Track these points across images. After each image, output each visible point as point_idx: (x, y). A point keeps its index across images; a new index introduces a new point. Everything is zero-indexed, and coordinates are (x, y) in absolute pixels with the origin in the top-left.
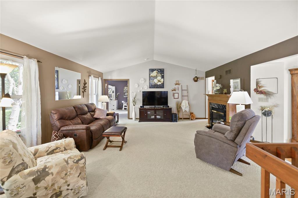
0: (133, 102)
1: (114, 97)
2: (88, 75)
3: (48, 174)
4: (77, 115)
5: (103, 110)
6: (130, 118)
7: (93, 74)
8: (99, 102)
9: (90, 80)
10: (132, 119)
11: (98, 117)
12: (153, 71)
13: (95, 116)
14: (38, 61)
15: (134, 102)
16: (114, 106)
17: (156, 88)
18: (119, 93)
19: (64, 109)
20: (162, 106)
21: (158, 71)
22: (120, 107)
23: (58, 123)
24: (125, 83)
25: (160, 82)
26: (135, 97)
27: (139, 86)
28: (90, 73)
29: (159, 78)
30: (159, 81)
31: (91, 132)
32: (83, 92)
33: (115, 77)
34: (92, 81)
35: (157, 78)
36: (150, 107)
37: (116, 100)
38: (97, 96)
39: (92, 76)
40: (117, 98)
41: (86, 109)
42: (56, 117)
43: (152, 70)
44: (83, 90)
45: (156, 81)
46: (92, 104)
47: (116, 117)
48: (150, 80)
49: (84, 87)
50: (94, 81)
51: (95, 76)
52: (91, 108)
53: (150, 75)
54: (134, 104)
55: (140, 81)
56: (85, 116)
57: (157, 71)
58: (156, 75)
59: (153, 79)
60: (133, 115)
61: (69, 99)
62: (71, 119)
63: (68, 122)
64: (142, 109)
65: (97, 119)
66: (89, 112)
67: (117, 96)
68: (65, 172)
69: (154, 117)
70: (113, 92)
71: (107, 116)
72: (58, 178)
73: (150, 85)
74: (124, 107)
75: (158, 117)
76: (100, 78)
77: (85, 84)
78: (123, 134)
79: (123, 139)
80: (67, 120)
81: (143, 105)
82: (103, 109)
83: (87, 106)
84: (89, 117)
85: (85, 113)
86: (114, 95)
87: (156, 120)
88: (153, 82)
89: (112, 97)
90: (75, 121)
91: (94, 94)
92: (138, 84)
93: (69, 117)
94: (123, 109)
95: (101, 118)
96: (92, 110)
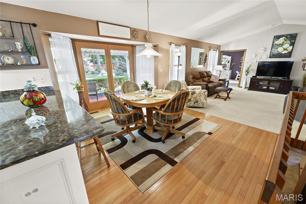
0: (246, 71)
1: (228, 67)
2: (209, 49)
3: (195, 93)
4: (201, 78)
5: (217, 77)
6: (240, 86)
7: (213, 48)
8: (214, 71)
9: (210, 53)
10: (242, 87)
11: (213, 81)
12: (279, 39)
13: (210, 80)
14: (186, 46)
15: (248, 72)
16: (227, 75)
17: (278, 58)
18: (234, 63)
19: (195, 73)
20: (281, 78)
21: (287, 38)
22: (233, 77)
23: (192, 80)
24: (241, 53)
25: (287, 50)
26: (249, 67)
27: (256, 56)
28: (210, 47)
29: (286, 46)
30: (285, 49)
31: (208, 87)
32: (204, 63)
33: (232, 48)
34: (211, 54)
35: (283, 46)
36: (263, 78)
37: (230, 70)
38: (214, 66)
39: (212, 50)
40: (231, 68)
41: (206, 74)
42: (191, 77)
43: (278, 37)
44: (204, 61)
45: (280, 50)
46: (210, 72)
47: (227, 83)
48: (272, 49)
49: (206, 59)
50: (213, 53)
51: (214, 49)
52: (209, 74)
53: (273, 43)
54: (247, 74)
55: (259, 51)
56: (205, 79)
57: (285, 37)
58: (283, 43)
59: (277, 47)
60: (243, 84)
61: (194, 67)
62: (198, 79)
63: (196, 80)
64: (254, 79)
65: (211, 82)
66: (207, 76)
67: (232, 66)
68: (200, 95)
69: (266, 88)
70: (228, 62)
71: (219, 81)
72: (198, 96)
73: (270, 54)
74: (237, 77)
75: (271, 88)
76: (218, 50)
77: (206, 56)
78: (228, 91)
79: (228, 95)
80: (196, 79)
81: (256, 75)
82: (217, 75)
83: (206, 72)
84: (207, 80)
85: (205, 77)
86: (228, 65)
87: (268, 90)
88: (276, 51)
89: (226, 67)
90: (199, 80)
91: (212, 65)
92: (255, 54)
93: (197, 78)
94: (236, 79)
95: (215, 81)
96: (209, 75)
